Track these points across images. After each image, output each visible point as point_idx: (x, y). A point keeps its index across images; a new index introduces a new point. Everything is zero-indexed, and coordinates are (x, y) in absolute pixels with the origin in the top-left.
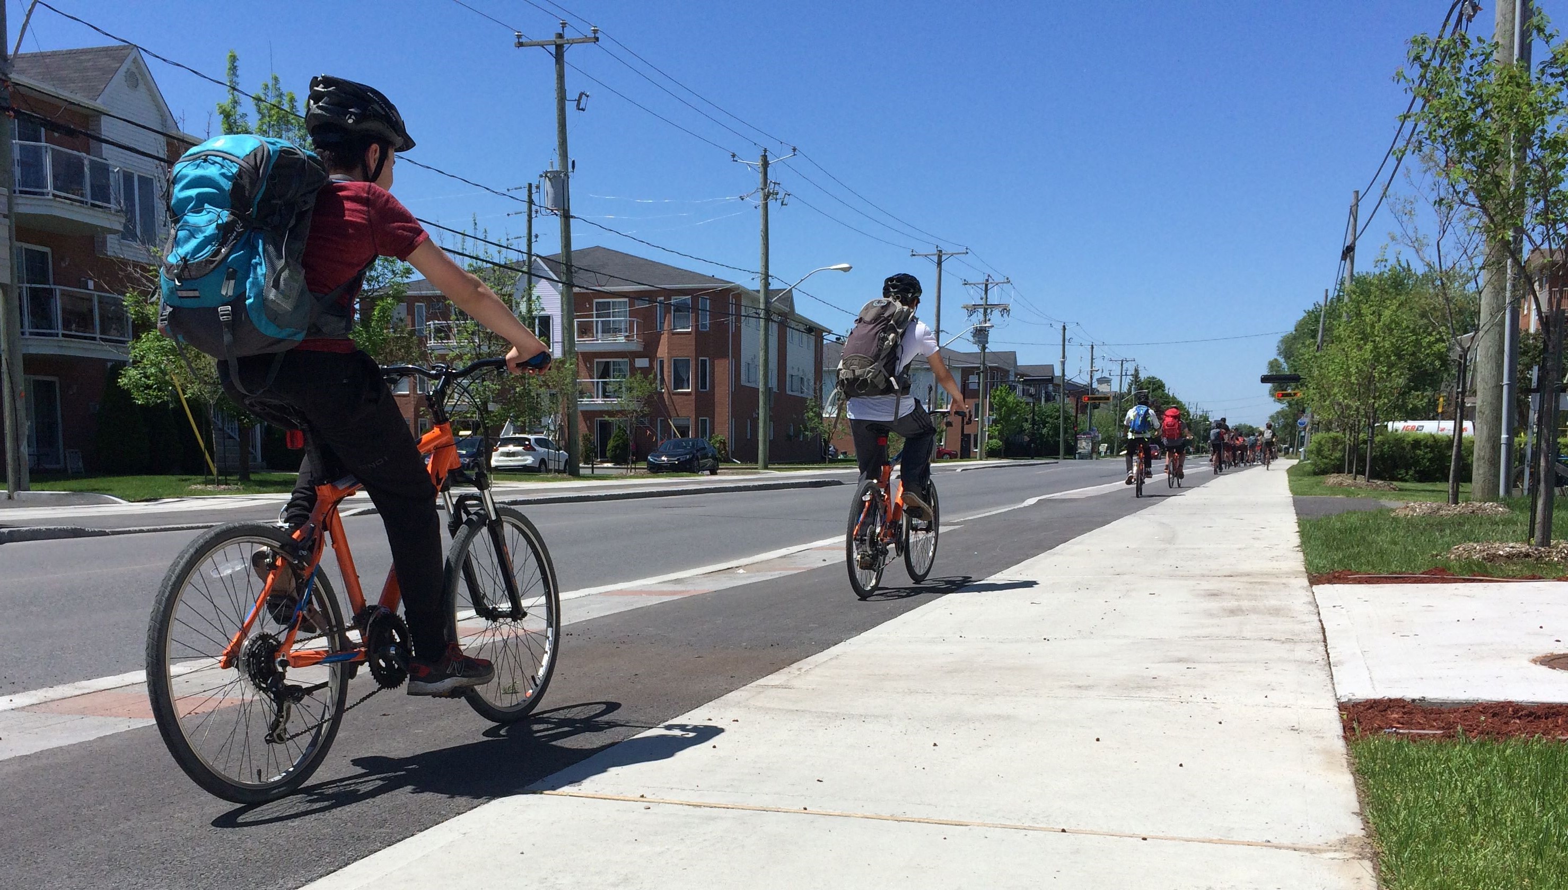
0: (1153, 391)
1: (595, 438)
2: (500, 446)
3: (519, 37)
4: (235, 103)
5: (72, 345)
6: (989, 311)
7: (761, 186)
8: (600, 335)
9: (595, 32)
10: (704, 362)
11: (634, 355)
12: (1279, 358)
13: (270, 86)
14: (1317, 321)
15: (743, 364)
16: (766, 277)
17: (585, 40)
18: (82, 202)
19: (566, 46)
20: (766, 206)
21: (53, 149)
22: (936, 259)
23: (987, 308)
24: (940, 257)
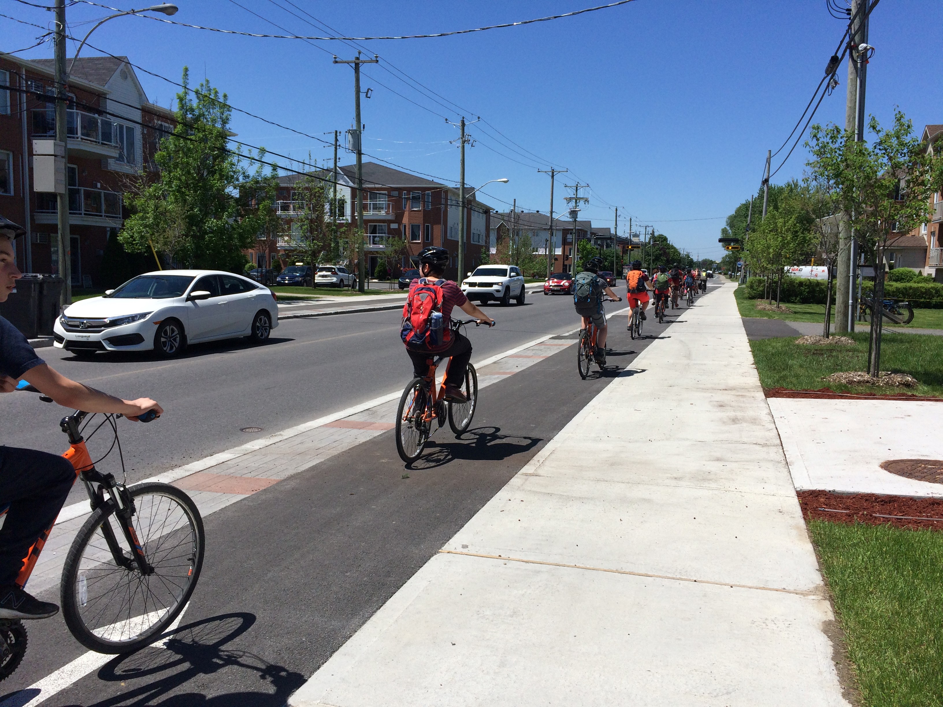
0: (662, 242)
1: (368, 266)
2: (319, 272)
3: (335, 58)
4: (186, 93)
5: (89, 219)
6: (578, 201)
7: (461, 137)
8: (372, 210)
9: (376, 57)
10: (428, 226)
11: (390, 222)
12: (727, 227)
13: (204, 85)
14: (747, 210)
15: (448, 228)
16: (463, 183)
17: (371, 61)
18: (96, 142)
19: (361, 64)
20: (463, 147)
21: (82, 114)
22: (551, 174)
23: (577, 200)
24: (553, 173)
